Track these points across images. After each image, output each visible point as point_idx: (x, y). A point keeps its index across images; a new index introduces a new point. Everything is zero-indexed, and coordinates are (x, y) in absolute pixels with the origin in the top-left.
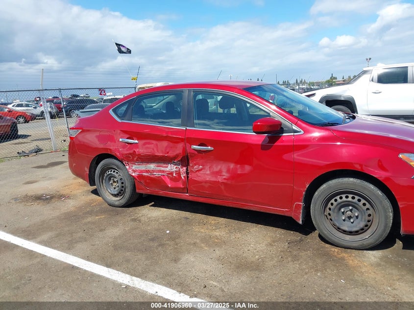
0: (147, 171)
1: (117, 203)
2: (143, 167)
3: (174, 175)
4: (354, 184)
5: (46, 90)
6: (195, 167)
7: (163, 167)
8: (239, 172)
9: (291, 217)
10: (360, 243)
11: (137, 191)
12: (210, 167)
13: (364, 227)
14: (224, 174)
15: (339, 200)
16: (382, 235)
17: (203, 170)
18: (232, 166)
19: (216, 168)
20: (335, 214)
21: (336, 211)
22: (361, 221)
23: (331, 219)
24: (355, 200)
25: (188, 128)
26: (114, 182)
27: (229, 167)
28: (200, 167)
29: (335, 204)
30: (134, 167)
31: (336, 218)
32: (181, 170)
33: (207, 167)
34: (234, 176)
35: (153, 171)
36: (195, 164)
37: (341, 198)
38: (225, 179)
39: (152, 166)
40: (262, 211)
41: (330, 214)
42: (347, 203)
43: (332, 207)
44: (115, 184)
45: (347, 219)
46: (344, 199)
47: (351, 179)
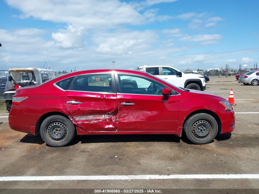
0: (87, 121)
1: (60, 144)
3: (107, 121)
4: (204, 115)
6: (122, 115)
10: (206, 141)
11: (78, 134)
12: (132, 114)
13: (207, 134)
14: (141, 117)
15: (198, 123)
17: (127, 116)
22: (207, 131)
23: (194, 133)
24: (205, 122)
26: (57, 130)
28: (126, 114)
29: (196, 125)
32: (112, 117)
33: (130, 114)
35: (92, 120)
36: (123, 113)
37: (199, 122)
38: (141, 119)
39: (91, 117)
40: (161, 134)
41: (194, 130)
42: (201, 124)
43: (195, 127)
44: (58, 132)
45: (201, 131)
46: (200, 122)
47: (203, 113)
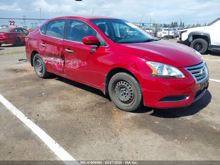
0: (50, 61)
2: (48, 59)
3: (60, 64)
4: (125, 76)
5: (42, 19)
6: (67, 61)
7: (56, 60)
8: (82, 65)
9: (101, 91)
10: (126, 108)
11: (47, 71)
12: (72, 61)
13: (129, 100)
14: (77, 65)
16: (136, 105)
17: (70, 63)
18: (80, 61)
19: (74, 63)
20: (118, 91)
21: (118, 89)
24: (126, 85)
25: (65, 40)
26: (40, 65)
27: (79, 62)
28: (69, 61)
29: (118, 86)
30: (45, 58)
31: (118, 93)
32: (62, 62)
33: (71, 61)
34: (81, 67)
35: (52, 61)
36: (67, 59)
37: (120, 83)
38: (77, 68)
39: (52, 59)
42: (123, 86)
43: (116, 87)
44: (40, 67)
45: (123, 95)
